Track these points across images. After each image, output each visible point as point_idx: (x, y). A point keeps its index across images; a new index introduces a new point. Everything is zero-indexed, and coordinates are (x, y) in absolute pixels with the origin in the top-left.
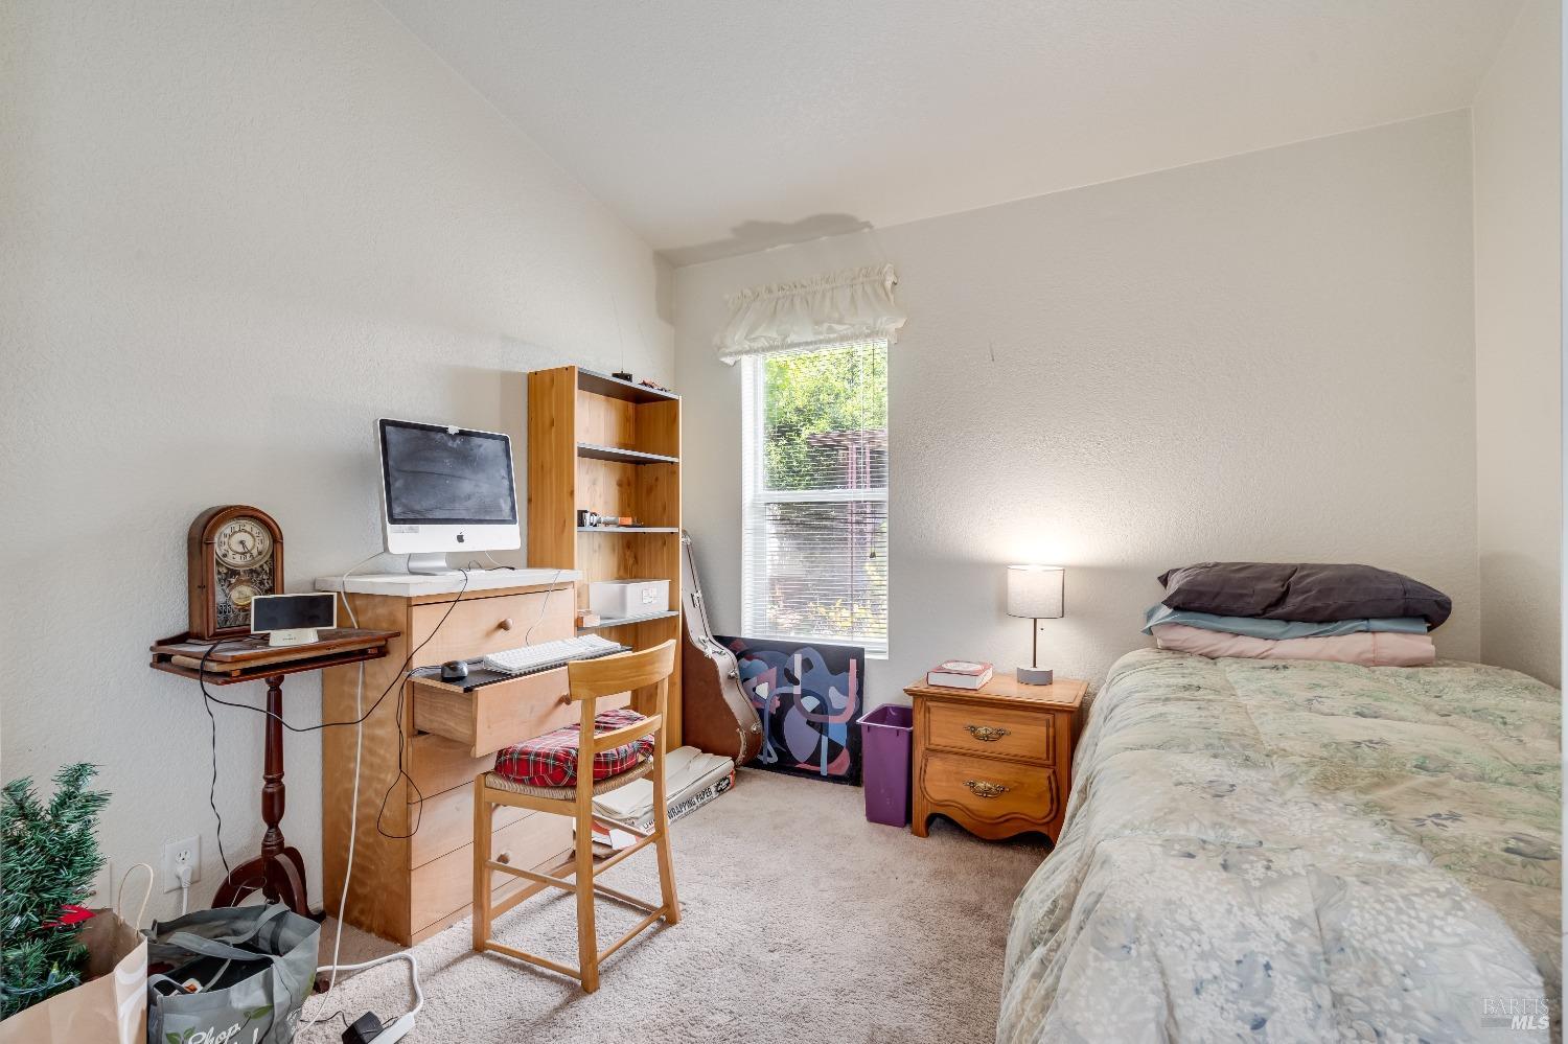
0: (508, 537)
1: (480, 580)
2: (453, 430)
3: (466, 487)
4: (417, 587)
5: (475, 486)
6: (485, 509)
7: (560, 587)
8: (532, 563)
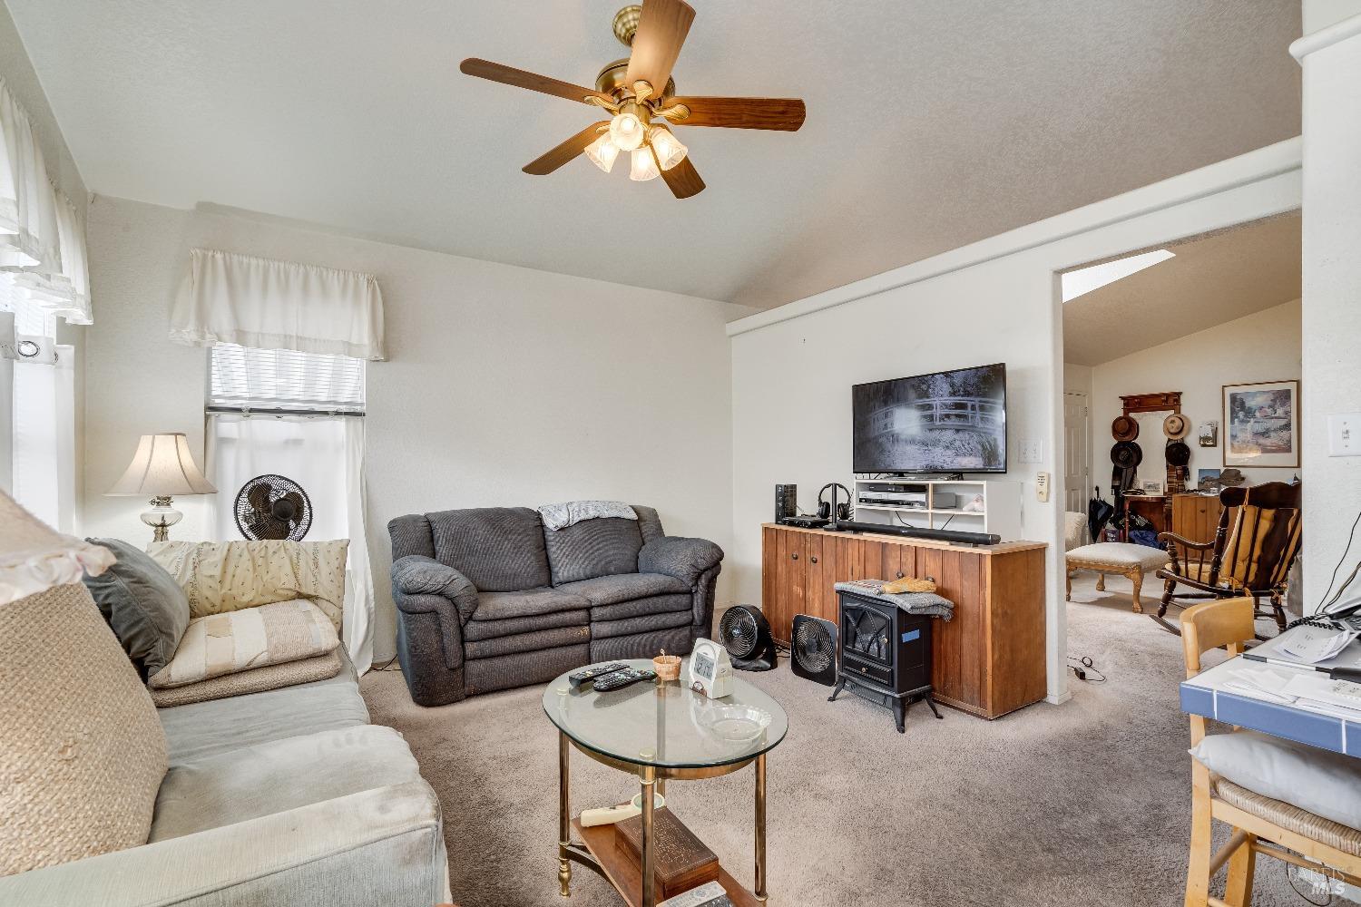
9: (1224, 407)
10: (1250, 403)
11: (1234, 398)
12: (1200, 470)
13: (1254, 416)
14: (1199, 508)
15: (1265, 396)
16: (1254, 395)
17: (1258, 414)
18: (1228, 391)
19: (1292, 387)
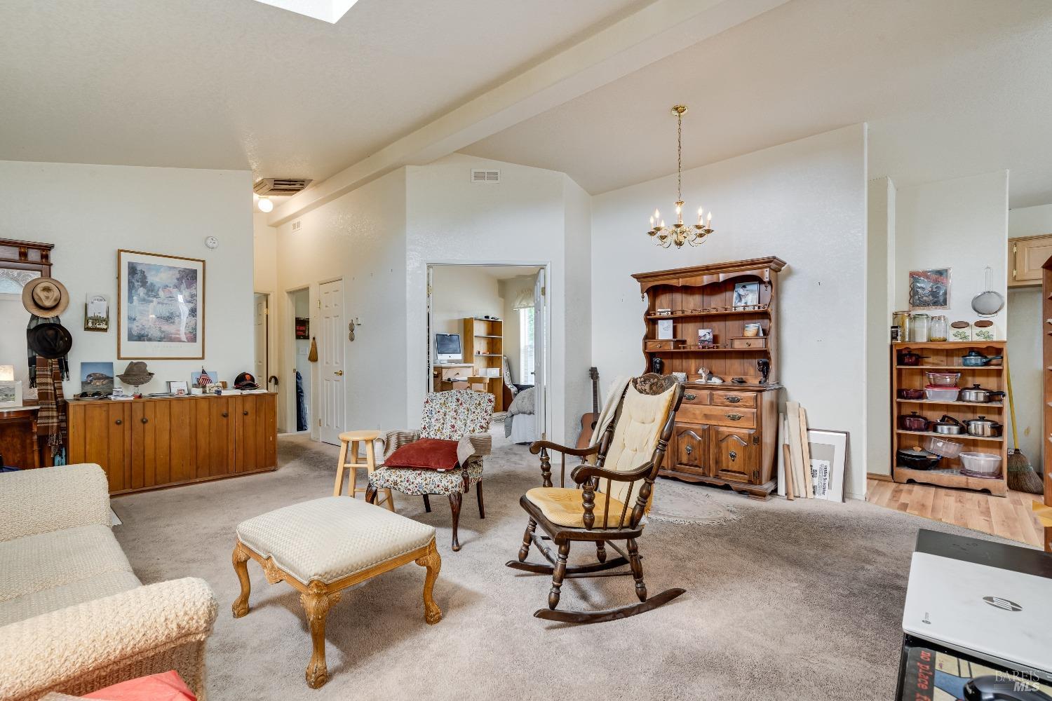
0: (459, 357)
1: (453, 365)
2: (448, 334)
3: (451, 346)
4: (443, 365)
5: (453, 346)
6: (456, 351)
7: (469, 367)
8: (465, 362)
9: (119, 278)
10: (152, 278)
11: (133, 269)
12: (83, 364)
13: (156, 296)
14: (113, 419)
15: (171, 272)
16: (158, 269)
17: (161, 293)
18: (126, 259)
19: (198, 266)
